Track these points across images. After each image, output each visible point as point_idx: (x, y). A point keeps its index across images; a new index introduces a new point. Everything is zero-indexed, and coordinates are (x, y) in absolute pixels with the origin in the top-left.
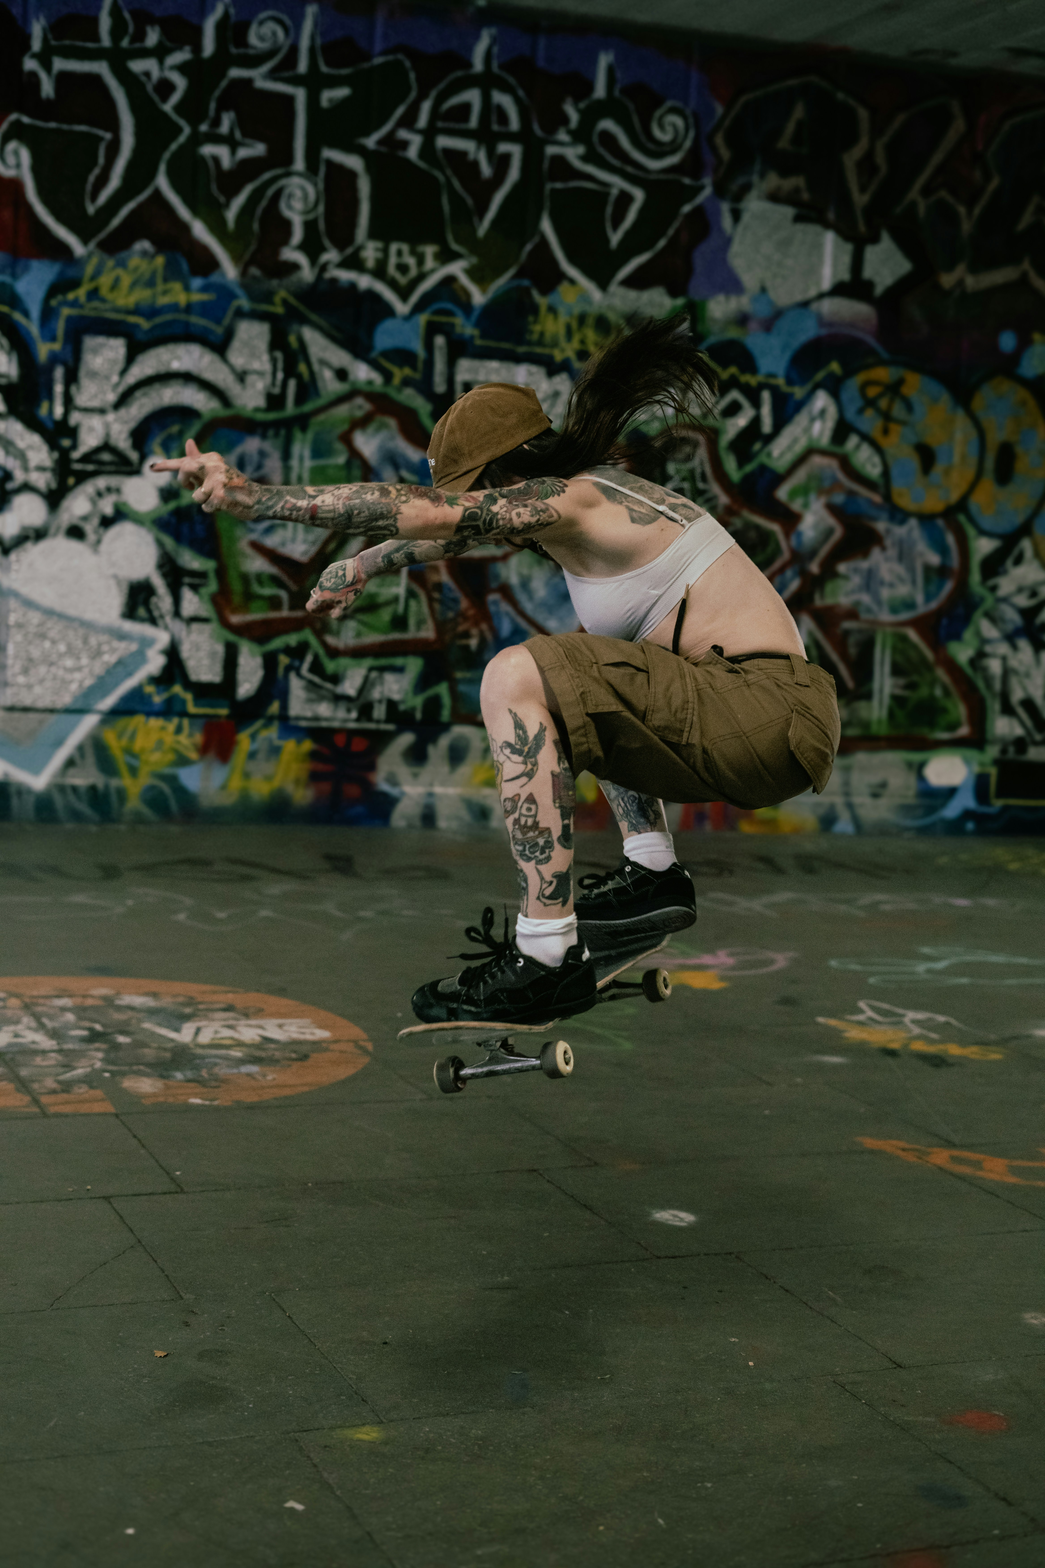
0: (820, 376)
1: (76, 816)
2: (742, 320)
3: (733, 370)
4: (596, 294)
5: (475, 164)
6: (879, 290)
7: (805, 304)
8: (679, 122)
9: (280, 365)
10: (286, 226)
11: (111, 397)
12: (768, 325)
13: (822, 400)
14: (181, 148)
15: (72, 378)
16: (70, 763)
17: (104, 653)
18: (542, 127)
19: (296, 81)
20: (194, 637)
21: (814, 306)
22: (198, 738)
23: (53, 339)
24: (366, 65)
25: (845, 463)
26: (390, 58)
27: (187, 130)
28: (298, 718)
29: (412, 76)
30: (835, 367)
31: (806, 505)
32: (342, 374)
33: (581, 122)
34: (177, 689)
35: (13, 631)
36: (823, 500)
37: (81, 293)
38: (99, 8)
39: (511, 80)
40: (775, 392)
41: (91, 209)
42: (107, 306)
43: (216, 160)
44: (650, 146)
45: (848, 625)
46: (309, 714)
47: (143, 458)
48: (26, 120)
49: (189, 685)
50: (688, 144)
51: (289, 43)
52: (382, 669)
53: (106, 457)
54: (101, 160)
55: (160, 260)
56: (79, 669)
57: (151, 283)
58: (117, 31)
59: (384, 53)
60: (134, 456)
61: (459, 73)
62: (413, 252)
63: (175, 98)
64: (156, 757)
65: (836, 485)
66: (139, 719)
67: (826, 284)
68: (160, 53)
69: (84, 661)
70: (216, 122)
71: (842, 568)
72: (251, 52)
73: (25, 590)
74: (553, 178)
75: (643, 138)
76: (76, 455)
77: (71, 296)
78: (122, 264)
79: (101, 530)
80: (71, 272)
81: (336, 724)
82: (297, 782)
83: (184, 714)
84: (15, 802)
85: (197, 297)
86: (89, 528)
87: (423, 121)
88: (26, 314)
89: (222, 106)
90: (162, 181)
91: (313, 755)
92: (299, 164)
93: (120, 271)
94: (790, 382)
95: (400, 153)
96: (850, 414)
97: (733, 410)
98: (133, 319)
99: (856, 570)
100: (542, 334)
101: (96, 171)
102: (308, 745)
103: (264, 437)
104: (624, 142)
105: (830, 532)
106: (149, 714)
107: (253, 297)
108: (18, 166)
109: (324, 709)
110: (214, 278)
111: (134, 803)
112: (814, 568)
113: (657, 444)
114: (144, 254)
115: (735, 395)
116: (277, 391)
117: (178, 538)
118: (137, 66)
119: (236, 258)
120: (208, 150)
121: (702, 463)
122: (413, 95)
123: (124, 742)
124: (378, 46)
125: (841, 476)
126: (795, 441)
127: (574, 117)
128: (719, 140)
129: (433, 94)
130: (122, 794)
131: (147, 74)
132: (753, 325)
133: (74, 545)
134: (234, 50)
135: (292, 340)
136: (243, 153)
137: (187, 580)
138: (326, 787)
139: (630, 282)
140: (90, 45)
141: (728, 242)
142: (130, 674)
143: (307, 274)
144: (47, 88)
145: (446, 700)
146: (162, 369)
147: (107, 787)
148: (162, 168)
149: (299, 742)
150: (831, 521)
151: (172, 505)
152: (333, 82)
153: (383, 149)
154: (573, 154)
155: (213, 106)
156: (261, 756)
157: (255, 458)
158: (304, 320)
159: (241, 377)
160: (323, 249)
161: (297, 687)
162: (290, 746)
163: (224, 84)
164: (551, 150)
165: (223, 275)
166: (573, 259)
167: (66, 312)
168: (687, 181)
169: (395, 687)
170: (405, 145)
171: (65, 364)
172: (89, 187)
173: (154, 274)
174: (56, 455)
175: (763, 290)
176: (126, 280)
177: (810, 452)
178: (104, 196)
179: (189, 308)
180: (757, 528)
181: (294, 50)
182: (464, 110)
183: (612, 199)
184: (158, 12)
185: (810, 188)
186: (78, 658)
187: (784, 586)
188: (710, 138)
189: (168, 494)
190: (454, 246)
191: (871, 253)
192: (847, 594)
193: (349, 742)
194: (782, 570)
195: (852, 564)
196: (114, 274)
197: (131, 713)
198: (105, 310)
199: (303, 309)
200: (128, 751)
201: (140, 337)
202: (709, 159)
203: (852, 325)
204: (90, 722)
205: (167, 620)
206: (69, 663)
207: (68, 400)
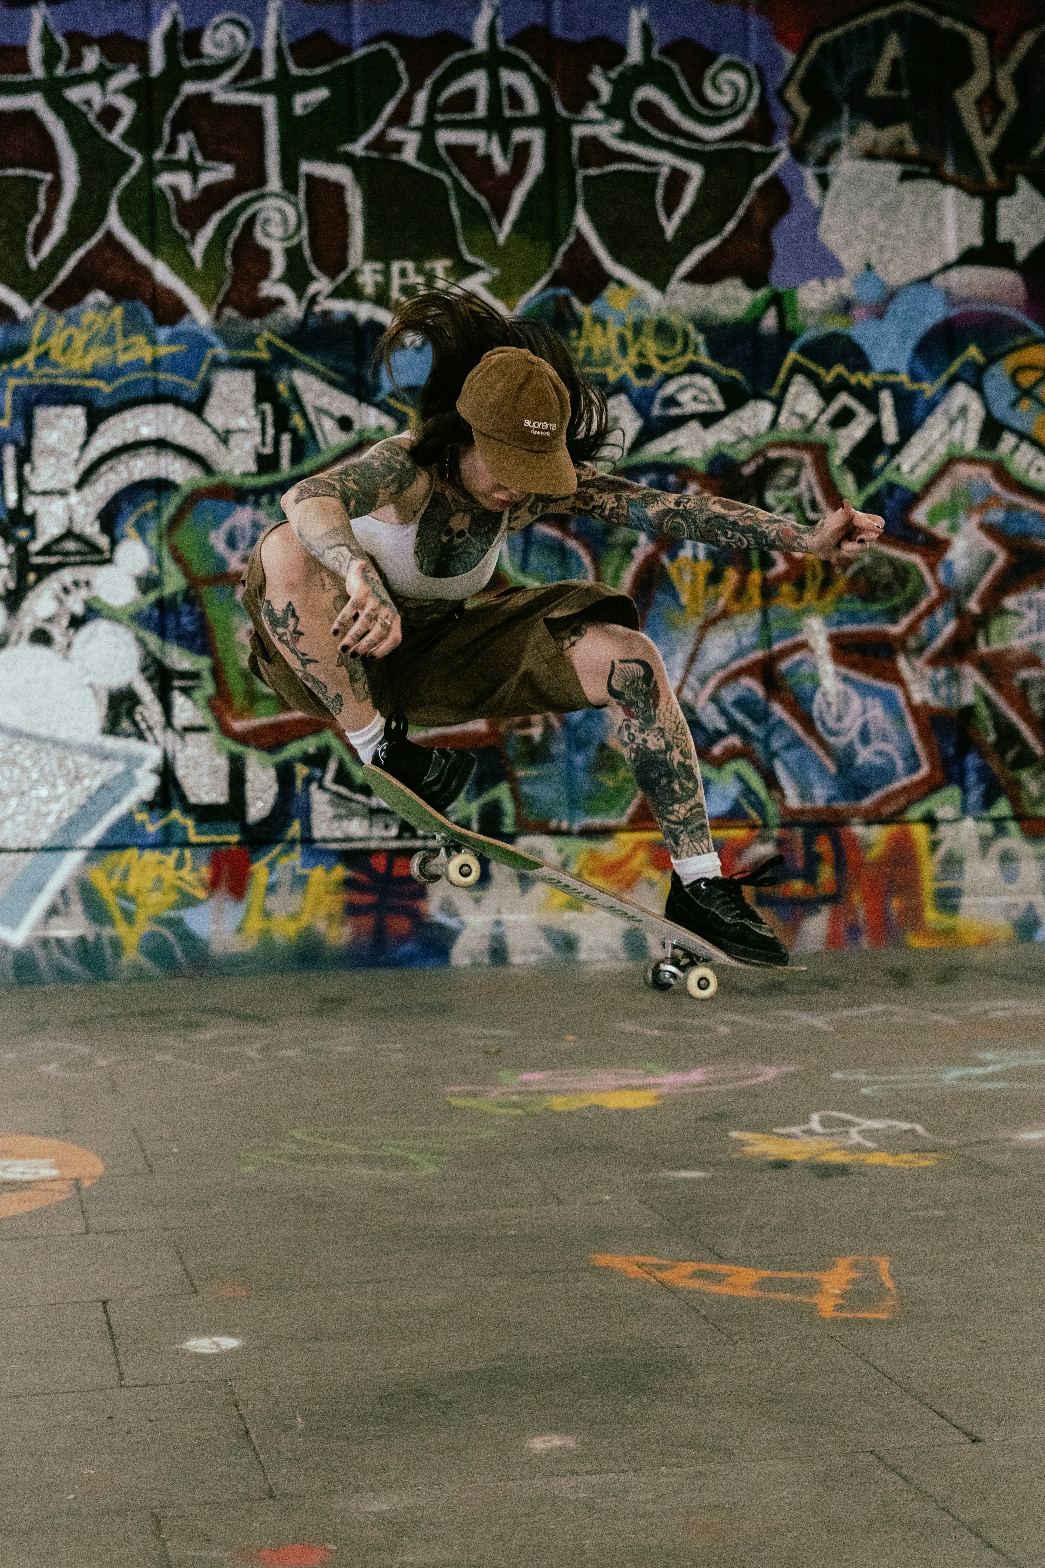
0: (955, 367)
1: (63, 975)
2: (846, 307)
3: (839, 369)
4: (653, 296)
5: (488, 159)
6: (1022, 254)
7: (927, 279)
8: (739, 79)
9: (270, 419)
10: (265, 255)
11: (73, 477)
12: (880, 312)
13: (962, 394)
14: (134, 180)
15: (24, 456)
16: (53, 911)
17: (84, 777)
18: (567, 107)
19: (263, 88)
20: (191, 751)
21: (938, 281)
22: (205, 872)
23: (1, 415)
24: (344, 60)
25: (1001, 472)
26: (373, 48)
27: (139, 160)
28: (324, 840)
29: (401, 65)
30: (973, 352)
31: (954, 528)
32: (345, 423)
33: (614, 95)
34: (176, 814)
36: (975, 519)
37: (29, 359)
38: (27, 35)
39: (524, 56)
40: (897, 391)
41: (34, 263)
42: (61, 371)
43: (176, 190)
44: (705, 112)
45: (1025, 674)
46: (338, 834)
47: (114, 543)
49: (189, 809)
50: (753, 104)
51: (251, 46)
53: (71, 545)
54: (42, 206)
55: (118, 312)
56: (57, 798)
57: (109, 340)
58: (51, 57)
59: (366, 43)
60: (103, 541)
61: (458, 55)
62: (419, 271)
63: (122, 125)
64: (155, 898)
65: (991, 499)
66: (132, 854)
67: (951, 253)
68: (101, 76)
69: (61, 789)
70: (172, 147)
71: (1010, 602)
72: (207, 62)
74: (585, 165)
75: (695, 104)
76: (35, 547)
77: (17, 364)
78: (74, 321)
79: (72, 631)
80: (15, 337)
81: (373, 845)
82: (330, 918)
83: (186, 844)
85: (164, 350)
86: (57, 632)
87: (418, 116)
89: (178, 127)
90: (114, 222)
91: (348, 884)
92: (274, 183)
93: (72, 330)
94: (915, 377)
95: (395, 157)
96: (1000, 410)
97: (844, 418)
98: (90, 383)
99: (1030, 605)
100: (589, 350)
101: (37, 219)
102: (340, 872)
103: (257, 505)
104: (671, 110)
105: (991, 558)
106: (142, 847)
107: (230, 344)
109: (356, 827)
110: (184, 325)
111: (132, 955)
112: (973, 606)
113: (748, 470)
114: (100, 306)
115: (844, 399)
116: (268, 450)
117: (163, 634)
118: (75, 95)
119: (207, 300)
120: (164, 180)
121: (810, 488)
122: (405, 86)
123: (115, 883)
124: (359, 36)
125: (996, 487)
126: (930, 450)
127: (605, 90)
128: (793, 94)
129: (429, 83)
130: (117, 945)
131: (88, 102)
132: (859, 313)
133: (40, 651)
134: (186, 63)
135: (282, 388)
136: (206, 178)
137: (177, 683)
138: (367, 922)
139: (695, 277)
140: (20, 78)
141: (817, 214)
142: (116, 801)
143: (294, 310)
145: (508, 806)
146: (130, 439)
147: (98, 937)
148: (113, 206)
149: (328, 869)
150: (990, 545)
151: (153, 596)
152: (307, 84)
153: (374, 154)
154: (608, 132)
155: (167, 128)
156: (283, 889)
157: (248, 531)
158: (294, 364)
159: (224, 438)
160: (311, 279)
161: (319, 801)
162: (317, 874)
163: (178, 102)
164: (579, 131)
165: (194, 322)
166: (618, 256)
167: (13, 382)
168: (756, 148)
170: (398, 146)
171: (16, 443)
172: (30, 239)
173: (112, 327)
174: (12, 549)
175: (869, 267)
176: (80, 339)
177: (951, 461)
178: (48, 246)
179: (156, 364)
180: (892, 562)
181: (257, 54)
182: (468, 98)
183: (662, 180)
184: (95, 32)
185: (918, 137)
186: (54, 786)
187: (934, 632)
188: (780, 93)
189: (147, 583)
190: (469, 258)
191: (1006, 208)
192: (1021, 636)
193: (390, 866)
194: (930, 610)
195: (1024, 597)
196: (64, 335)
197: (121, 847)
198: (57, 377)
199: (292, 351)
200: (121, 893)
201: (101, 402)
202: (781, 118)
203: (992, 299)
204: (72, 861)
205: (157, 732)
206: (44, 792)
207: (22, 483)
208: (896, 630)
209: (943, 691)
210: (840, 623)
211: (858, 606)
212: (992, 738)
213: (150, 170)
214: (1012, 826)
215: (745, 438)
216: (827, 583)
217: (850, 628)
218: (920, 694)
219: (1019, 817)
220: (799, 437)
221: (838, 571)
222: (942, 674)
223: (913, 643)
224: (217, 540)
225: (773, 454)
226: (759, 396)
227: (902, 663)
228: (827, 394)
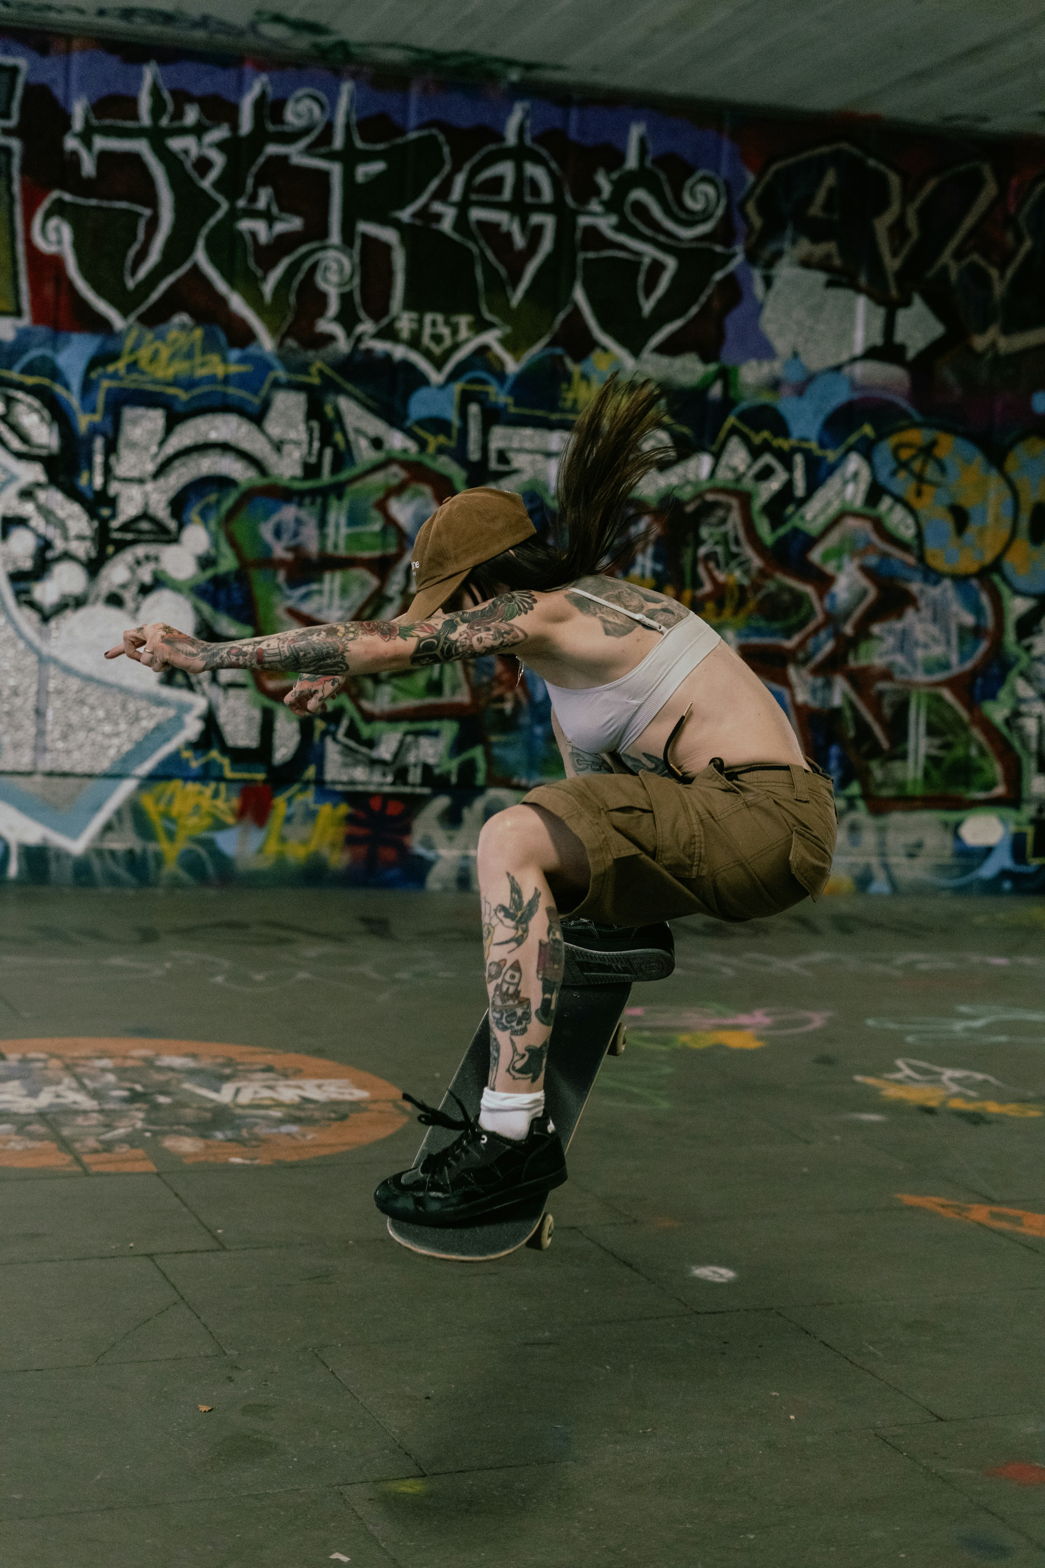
0: (853, 439)
1: (114, 880)
2: (775, 385)
3: (766, 434)
4: (629, 362)
5: (509, 236)
6: (911, 354)
7: (838, 368)
8: (711, 191)
9: (316, 434)
10: (322, 298)
11: (151, 467)
12: (800, 390)
13: (854, 463)
14: (220, 223)
15: (111, 448)
16: (108, 828)
17: (142, 719)
18: (575, 198)
19: (332, 156)
20: (231, 702)
21: (847, 370)
22: (235, 802)
23: (93, 411)
24: (400, 140)
25: (879, 526)
26: (424, 133)
27: (225, 206)
28: (334, 782)
29: (446, 150)
30: (868, 430)
31: (839, 568)
32: (377, 443)
33: (613, 193)
34: (214, 754)
35: (53, 697)
36: (856, 562)
37: (121, 365)
38: (139, 89)
39: (544, 152)
40: (808, 455)
41: (131, 284)
42: (146, 378)
43: (254, 235)
44: (683, 215)
45: (882, 685)
46: (345, 778)
47: (181, 526)
48: (67, 197)
49: (226, 750)
50: (720, 212)
51: (325, 120)
52: (417, 734)
53: (145, 525)
54: (141, 236)
55: (198, 333)
56: (117, 735)
57: (189, 355)
58: (157, 110)
59: (419, 127)
60: (172, 525)
61: (492, 147)
62: (447, 323)
63: (214, 174)
64: (193, 821)
65: (869, 547)
66: (177, 784)
67: (859, 348)
68: (198, 131)
69: (123, 727)
70: (254, 198)
71: (876, 629)
72: (287, 129)
73: (65, 657)
74: (586, 248)
75: (675, 207)
76: (115, 524)
77: (111, 369)
78: (161, 337)
79: (140, 598)
80: (111, 345)
81: (372, 788)
82: (333, 845)
83: (221, 779)
84: (53, 867)
85: (234, 369)
86: (128, 596)
87: (456, 193)
88: (67, 386)
89: (260, 182)
90: (200, 256)
91: (349, 819)
92: (335, 237)
93: (158, 344)
94: (822, 445)
95: (434, 226)
96: (883, 477)
97: (766, 473)
98: (171, 391)
99: (890, 632)
100: (575, 401)
101: (135, 248)
102: (344, 809)
103: (300, 505)
104: (656, 211)
105: (864, 593)
106: (186, 779)
107: (289, 369)
108: (60, 242)
109: (360, 773)
110: (252, 350)
111: (171, 867)
112: (848, 629)
113: (690, 508)
114: (183, 327)
115: (767, 459)
116: (313, 460)
117: (215, 605)
118: (176, 144)
119: (273, 330)
120: (245, 225)
121: (735, 527)
122: (447, 168)
123: (162, 807)
124: (413, 121)
125: (874, 538)
126: (829, 504)
127: (606, 188)
128: (751, 208)
130: (159, 859)
131: (186, 152)
132: (786, 391)
133: (113, 613)
134: (271, 127)
135: (329, 410)
136: (280, 227)
138: (362, 850)
139: (664, 349)
140: (130, 124)
141: (760, 307)
142: (167, 740)
143: (343, 345)
144: (88, 167)
145: (481, 764)
146: (200, 440)
147: (144, 851)
148: (201, 244)
149: (335, 806)
150: (864, 582)
151: (210, 573)
152: (368, 157)
153: (418, 222)
154: (605, 224)
155: (250, 182)
156: (297, 820)
157: (292, 525)
158: (340, 390)
159: (278, 446)
160: (358, 321)
161: (332, 752)
162: (326, 810)
163: (261, 160)
164: (583, 221)
165: (260, 347)
166: (605, 327)
167: (106, 384)
168: (719, 249)
169: (431, 751)
170: (438, 217)
171: (104, 435)
172: (129, 262)
173: (192, 346)
174: (96, 524)
175: (796, 355)
176: (165, 353)
177: (843, 514)
178: (143, 271)
179: (227, 380)
180: (791, 590)
181: (329, 127)
182: (497, 183)
183: (644, 268)
184: (197, 91)
185: (842, 253)
186: (117, 724)
187: (818, 648)
188: (742, 206)
189: (205, 562)
190: (488, 316)
191: (903, 317)
192: (881, 655)
193: (384, 806)
194: (816, 632)
195: (886, 625)
196: (153, 347)
197: (168, 778)
198: (144, 382)
199: (339, 379)
200: (166, 816)
201: (179, 408)
202: (741, 226)
203: (884, 388)
204: (128, 787)
205: (205, 685)
206: (108, 728)
207: (108, 471)
208: (790, 644)
209: (820, 695)
210: (747, 636)
211: (762, 623)
212: (852, 733)
213: (234, 215)
214: (861, 804)
215: (688, 482)
216: (741, 603)
217: (755, 640)
218: (802, 697)
219: (866, 796)
220: (731, 486)
221: (750, 594)
222: (820, 681)
223: (801, 655)
224: (266, 531)
225: (710, 497)
226: (703, 449)
227: (792, 672)
228: (755, 452)
